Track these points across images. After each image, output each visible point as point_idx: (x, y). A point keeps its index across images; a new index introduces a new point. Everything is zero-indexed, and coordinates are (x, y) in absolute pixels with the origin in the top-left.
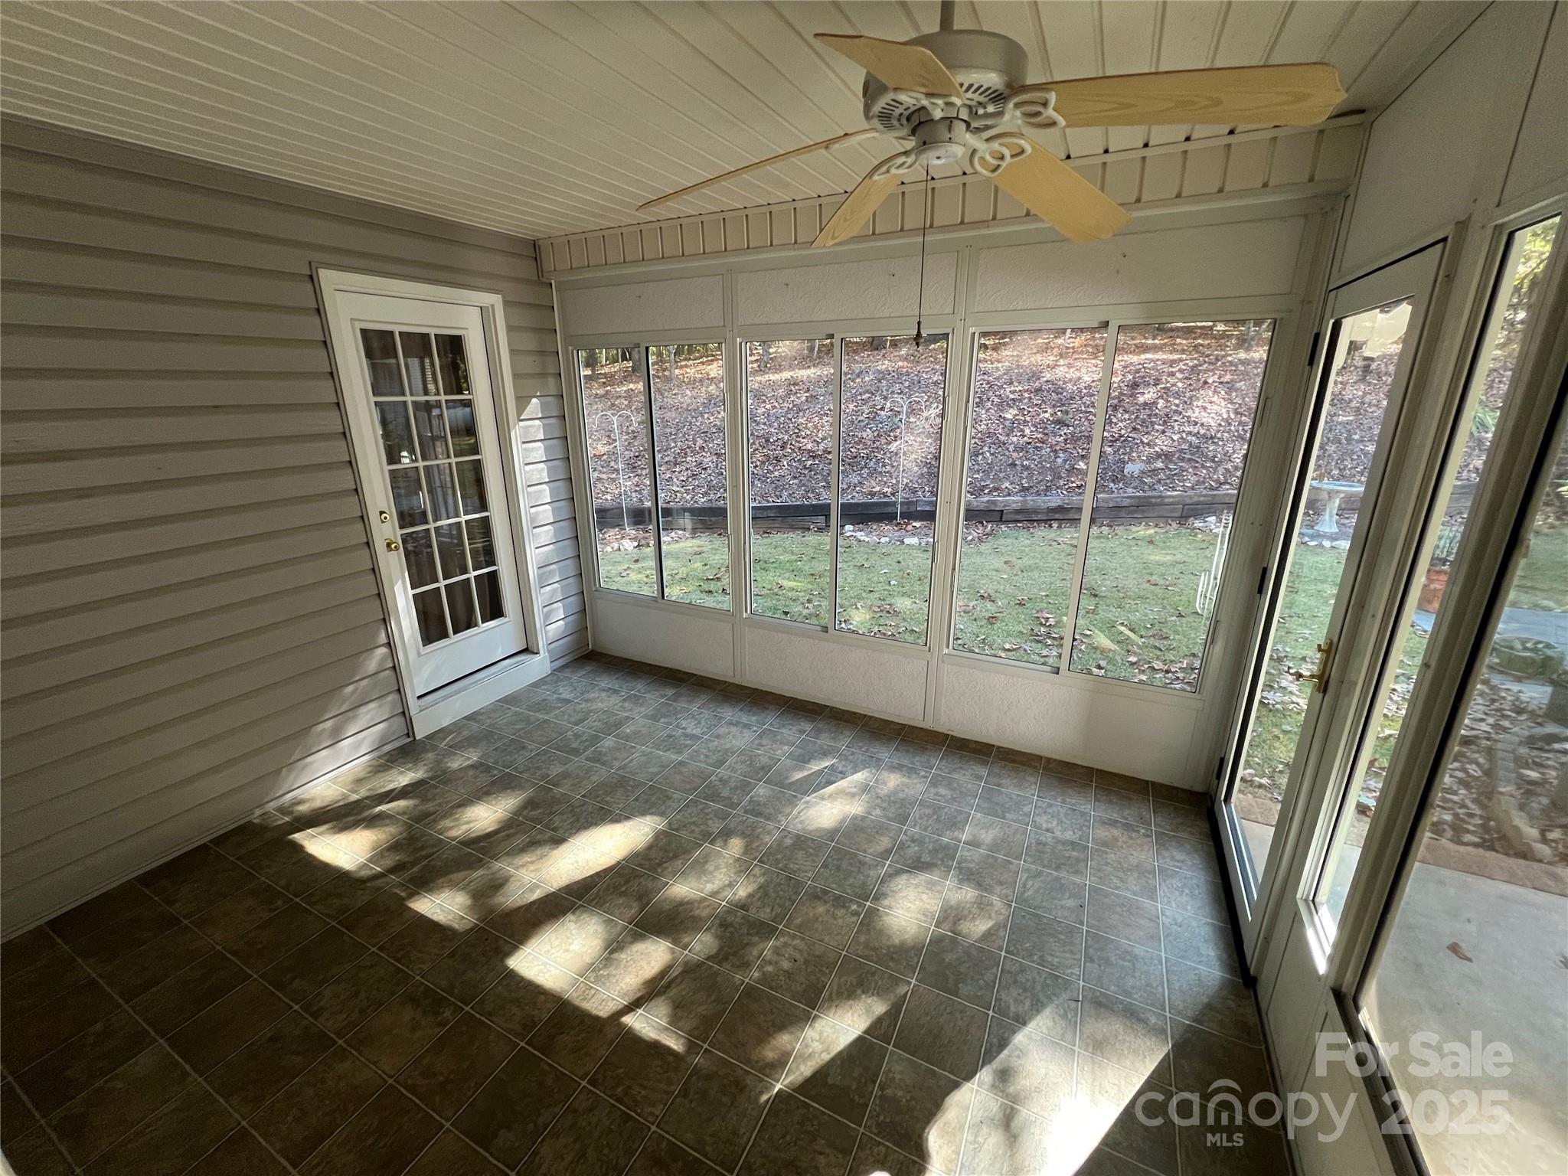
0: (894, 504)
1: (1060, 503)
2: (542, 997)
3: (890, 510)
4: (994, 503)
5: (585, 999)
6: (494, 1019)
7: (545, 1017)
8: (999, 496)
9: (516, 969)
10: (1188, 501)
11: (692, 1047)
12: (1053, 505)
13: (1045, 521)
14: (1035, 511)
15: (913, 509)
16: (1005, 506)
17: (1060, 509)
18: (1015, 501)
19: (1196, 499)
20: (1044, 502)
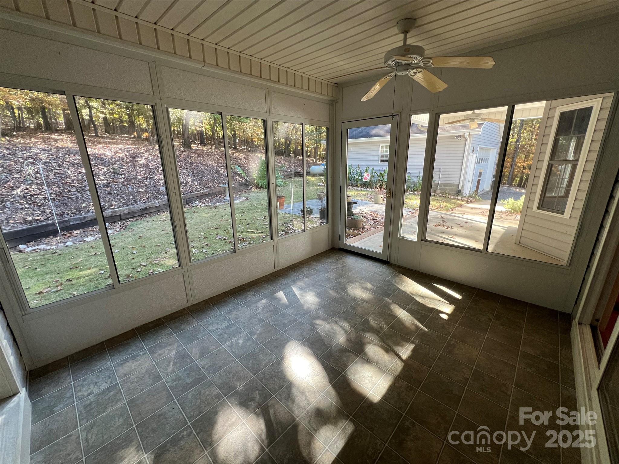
0: (53, 224)
1: (145, 206)
2: (396, 384)
3: (51, 228)
4: (115, 212)
5: (396, 370)
6: (408, 402)
7: (405, 383)
8: (115, 208)
9: (381, 396)
10: (187, 198)
11: (413, 342)
12: (142, 208)
13: (141, 215)
14: (135, 212)
15: (67, 224)
16: (121, 212)
17: (146, 209)
18: (125, 209)
19: (189, 197)
20: (138, 207)
